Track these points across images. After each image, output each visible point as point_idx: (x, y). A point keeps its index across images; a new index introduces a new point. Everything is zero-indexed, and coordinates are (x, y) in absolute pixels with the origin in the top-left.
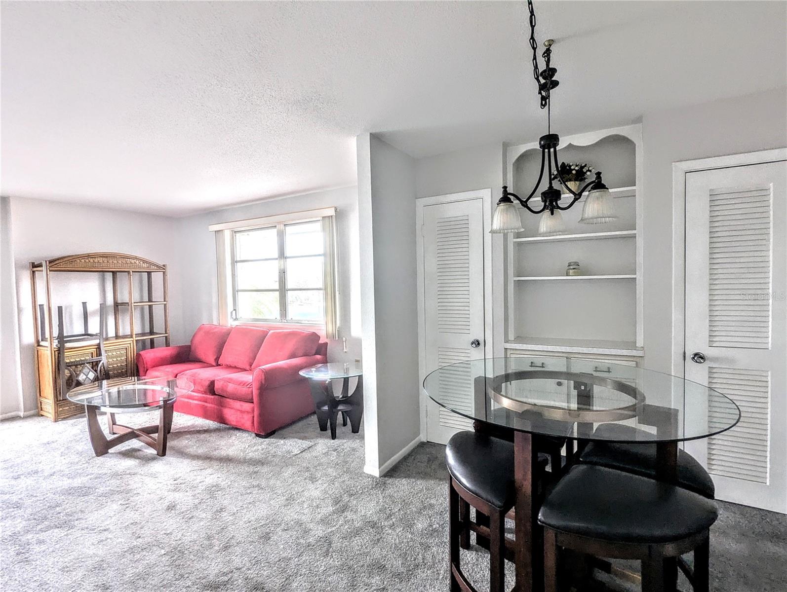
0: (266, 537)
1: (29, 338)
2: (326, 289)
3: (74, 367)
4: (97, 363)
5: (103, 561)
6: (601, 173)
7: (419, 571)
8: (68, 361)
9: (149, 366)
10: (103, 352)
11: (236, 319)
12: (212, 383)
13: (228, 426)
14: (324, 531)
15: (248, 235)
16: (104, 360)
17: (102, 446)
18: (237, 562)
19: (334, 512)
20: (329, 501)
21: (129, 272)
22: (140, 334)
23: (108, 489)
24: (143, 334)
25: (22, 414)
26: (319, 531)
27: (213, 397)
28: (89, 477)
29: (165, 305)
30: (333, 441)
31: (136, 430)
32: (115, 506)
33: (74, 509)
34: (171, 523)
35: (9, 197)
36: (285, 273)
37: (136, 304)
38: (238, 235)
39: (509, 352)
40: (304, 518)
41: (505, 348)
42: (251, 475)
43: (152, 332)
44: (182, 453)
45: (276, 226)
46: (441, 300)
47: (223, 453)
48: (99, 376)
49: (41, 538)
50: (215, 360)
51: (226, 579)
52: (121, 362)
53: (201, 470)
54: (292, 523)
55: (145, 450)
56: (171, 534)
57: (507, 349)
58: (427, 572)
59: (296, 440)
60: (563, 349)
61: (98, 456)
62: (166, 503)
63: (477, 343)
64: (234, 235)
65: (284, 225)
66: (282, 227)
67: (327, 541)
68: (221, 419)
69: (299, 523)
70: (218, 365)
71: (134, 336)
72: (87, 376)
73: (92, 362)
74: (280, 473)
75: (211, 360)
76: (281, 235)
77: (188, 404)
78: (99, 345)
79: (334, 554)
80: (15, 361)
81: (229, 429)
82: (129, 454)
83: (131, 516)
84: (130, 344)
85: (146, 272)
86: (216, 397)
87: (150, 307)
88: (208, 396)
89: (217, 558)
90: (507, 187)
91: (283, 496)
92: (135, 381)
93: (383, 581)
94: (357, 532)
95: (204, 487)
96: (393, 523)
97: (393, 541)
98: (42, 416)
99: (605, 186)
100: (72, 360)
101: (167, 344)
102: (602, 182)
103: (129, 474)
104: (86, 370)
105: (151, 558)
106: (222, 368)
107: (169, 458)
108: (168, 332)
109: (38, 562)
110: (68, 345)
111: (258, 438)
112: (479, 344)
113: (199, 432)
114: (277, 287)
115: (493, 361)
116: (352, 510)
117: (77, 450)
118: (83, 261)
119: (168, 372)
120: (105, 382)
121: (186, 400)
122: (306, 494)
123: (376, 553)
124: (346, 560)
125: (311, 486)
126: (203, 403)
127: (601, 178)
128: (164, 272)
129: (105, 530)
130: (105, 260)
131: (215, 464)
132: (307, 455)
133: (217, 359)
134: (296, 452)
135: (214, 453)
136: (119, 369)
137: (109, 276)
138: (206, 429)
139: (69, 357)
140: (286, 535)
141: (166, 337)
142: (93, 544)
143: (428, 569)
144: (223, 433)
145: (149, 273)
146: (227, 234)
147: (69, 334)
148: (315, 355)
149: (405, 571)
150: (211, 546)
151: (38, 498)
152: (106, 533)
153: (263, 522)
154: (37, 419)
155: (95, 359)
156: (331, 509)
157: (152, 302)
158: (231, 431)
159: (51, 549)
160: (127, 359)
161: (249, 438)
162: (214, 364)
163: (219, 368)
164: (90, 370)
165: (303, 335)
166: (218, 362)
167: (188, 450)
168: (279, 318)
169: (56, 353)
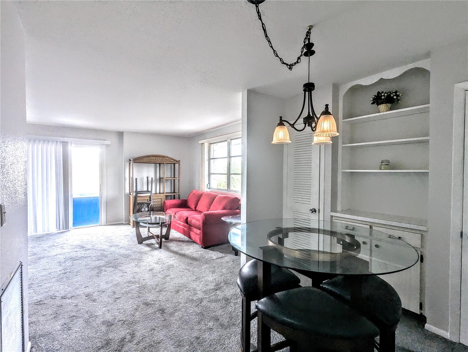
0: (178, 292)
1: (127, 191)
2: (242, 174)
3: (140, 205)
4: (150, 204)
5: (119, 283)
6: (328, 105)
7: (234, 327)
8: (138, 202)
9: (168, 208)
10: (152, 200)
11: (209, 188)
12: (187, 218)
13: (191, 240)
14: (202, 296)
15: (217, 145)
16: (152, 203)
17: (141, 240)
18: (161, 298)
19: (212, 289)
20: (214, 284)
21: (164, 163)
22: (170, 192)
23: (135, 257)
24: (171, 193)
25: (124, 223)
26: (200, 295)
27: (187, 225)
28: (132, 251)
29: (179, 179)
30: (235, 256)
31: (154, 235)
32: (133, 264)
33: (121, 262)
34: (147, 276)
35: (123, 132)
36: (230, 165)
37: (166, 178)
38: (212, 145)
39: (334, 218)
40: (198, 288)
41: (331, 216)
42: (188, 264)
43: (174, 192)
44: (168, 249)
45: (227, 140)
46: (296, 183)
47: (183, 252)
48: (149, 209)
49: (106, 269)
50: (195, 207)
51: (153, 303)
52: (159, 204)
53: (171, 257)
54: (191, 289)
55: (156, 245)
56: (145, 280)
57: (332, 216)
58: (237, 329)
59: (218, 252)
60: (368, 219)
61: (139, 244)
62: (151, 268)
63: (314, 211)
64: (210, 145)
65: (231, 139)
66: (230, 140)
67: (201, 300)
68: (190, 237)
69: (194, 290)
70: (196, 210)
71: (165, 193)
72: (145, 209)
73: (148, 204)
74: (201, 266)
75: (193, 207)
76: (229, 145)
77: (178, 227)
78: (150, 196)
79: (200, 307)
80: (123, 201)
81: (192, 242)
82: (149, 245)
83: (137, 269)
84: (163, 197)
85: (173, 163)
86: (188, 225)
87: (174, 180)
88: (185, 224)
89: (155, 294)
90: (282, 117)
91: (196, 276)
92: (164, 214)
93: (213, 325)
94: (217, 301)
95: (167, 265)
96: (237, 302)
97: (231, 310)
98: (130, 224)
99: (330, 113)
100: (140, 202)
101: (179, 198)
102: (329, 111)
103: (145, 253)
104: (144, 207)
105: (134, 287)
106: (197, 212)
107: (162, 250)
108: (179, 192)
109: (101, 278)
110: (139, 195)
111: (202, 248)
112: (315, 211)
113: (180, 241)
114: (226, 173)
115: (324, 222)
116: (221, 291)
117: (134, 240)
118: (146, 158)
119: (173, 211)
120: (152, 212)
121: (178, 225)
122: (206, 278)
123: (220, 312)
124: (203, 311)
125: (210, 275)
126: (184, 228)
127: (328, 108)
128: (179, 164)
129: (125, 272)
130: (155, 158)
131: (177, 256)
132: (219, 260)
133: (196, 207)
134: (214, 258)
135: (180, 251)
136: (158, 208)
137: (158, 165)
138: (183, 240)
139: (139, 200)
140: (186, 293)
141: (179, 195)
142: (119, 276)
143: (238, 328)
144: (189, 244)
145: (174, 164)
146: (206, 145)
147: (142, 191)
148: (236, 209)
149: (227, 325)
150: (155, 289)
151: (113, 255)
152: (125, 273)
153: (180, 285)
154: (128, 226)
155: (149, 202)
156: (212, 287)
157: (175, 178)
158: (193, 243)
159: (107, 274)
160: (161, 203)
161: (199, 248)
162: (194, 210)
163: (196, 212)
164: (146, 207)
165: (231, 198)
166: (196, 209)
167: (171, 248)
168: (227, 189)
169: (134, 198)
